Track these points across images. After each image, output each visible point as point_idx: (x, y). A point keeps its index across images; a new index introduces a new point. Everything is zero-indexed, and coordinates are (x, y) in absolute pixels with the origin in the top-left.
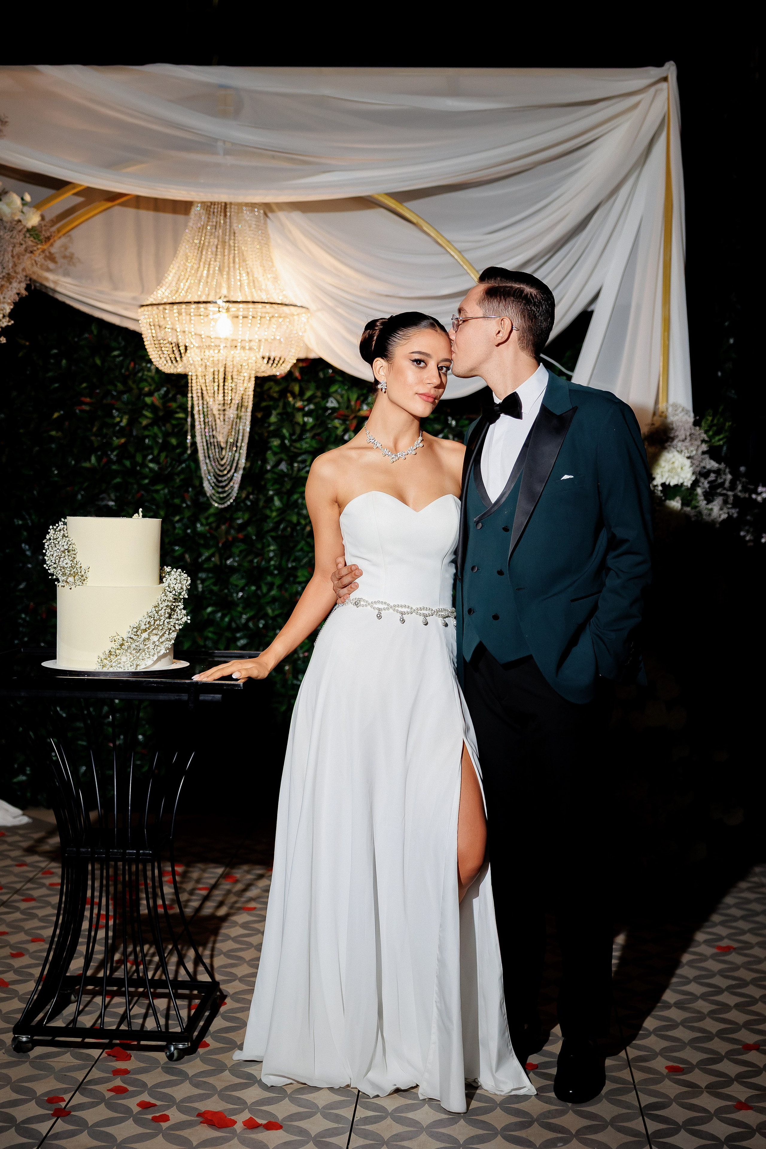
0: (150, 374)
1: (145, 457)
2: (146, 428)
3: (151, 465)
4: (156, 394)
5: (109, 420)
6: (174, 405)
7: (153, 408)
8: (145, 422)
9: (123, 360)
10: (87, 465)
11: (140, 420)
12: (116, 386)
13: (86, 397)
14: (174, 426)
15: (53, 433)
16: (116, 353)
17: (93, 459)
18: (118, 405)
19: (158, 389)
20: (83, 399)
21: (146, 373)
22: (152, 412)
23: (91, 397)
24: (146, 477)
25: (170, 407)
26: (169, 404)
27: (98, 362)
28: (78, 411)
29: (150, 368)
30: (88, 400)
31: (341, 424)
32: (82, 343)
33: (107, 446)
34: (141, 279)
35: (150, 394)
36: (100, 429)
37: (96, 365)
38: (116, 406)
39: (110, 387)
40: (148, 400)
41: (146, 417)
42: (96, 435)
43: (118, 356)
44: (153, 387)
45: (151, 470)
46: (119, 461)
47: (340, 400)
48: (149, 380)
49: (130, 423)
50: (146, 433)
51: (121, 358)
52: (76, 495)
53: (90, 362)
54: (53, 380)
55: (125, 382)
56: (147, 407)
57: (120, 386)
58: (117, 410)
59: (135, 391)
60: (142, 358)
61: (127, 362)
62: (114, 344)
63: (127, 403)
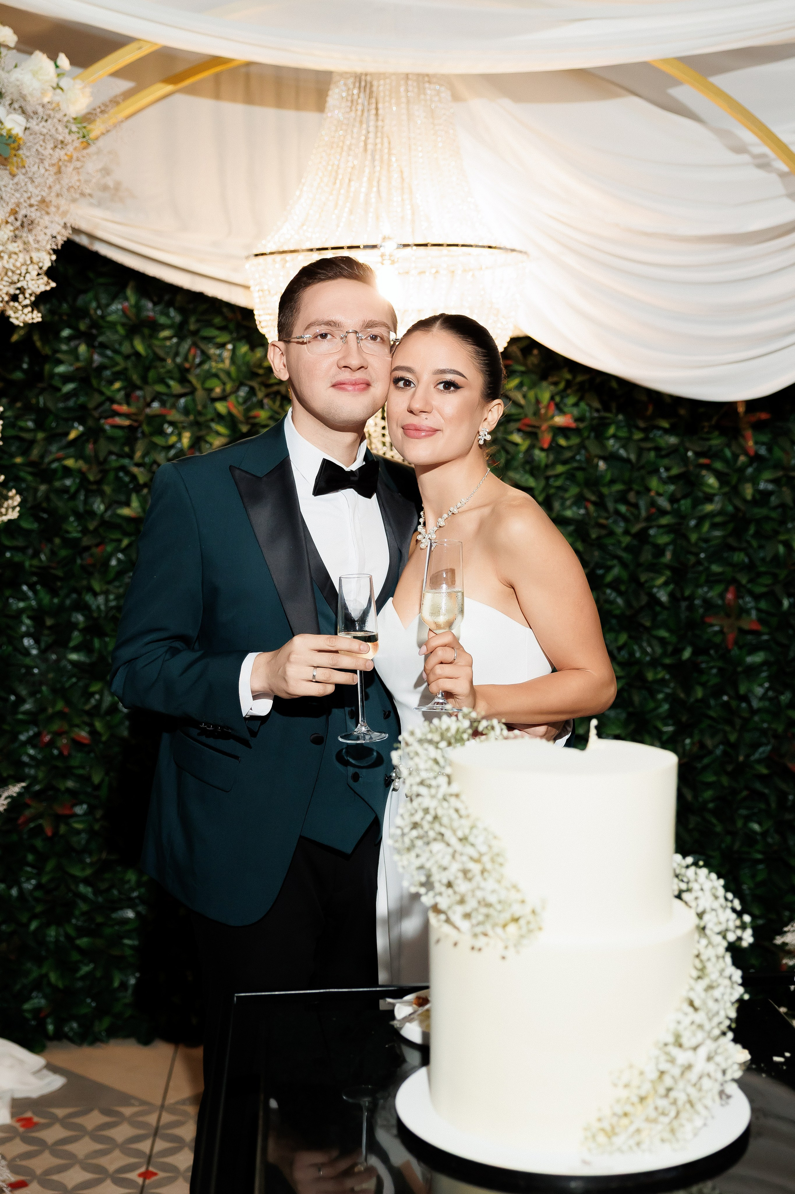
0: (221, 366)
4: (232, 399)
5: (159, 440)
6: (264, 415)
7: (230, 420)
8: (217, 443)
9: (178, 344)
10: (126, 511)
11: (209, 439)
12: (168, 386)
13: (120, 404)
15: (69, 462)
16: (166, 333)
17: (135, 503)
18: (174, 415)
19: (236, 391)
20: (115, 407)
21: (214, 364)
22: (226, 427)
23: (128, 404)
25: (255, 417)
26: (253, 413)
27: (140, 347)
28: (107, 427)
29: (220, 356)
30: (124, 408)
31: (524, 439)
32: (112, 318)
35: (223, 398)
36: (145, 455)
37: (135, 353)
38: (170, 418)
39: (160, 388)
40: (221, 407)
41: (218, 434)
42: (138, 465)
43: (169, 338)
44: (229, 387)
47: (522, 401)
48: (222, 376)
49: (194, 443)
51: (175, 340)
52: (109, 559)
53: (126, 348)
54: (66, 378)
55: (183, 380)
56: (220, 418)
57: (176, 387)
58: (172, 423)
59: (200, 394)
60: (209, 340)
61: (186, 346)
62: (163, 320)
63: (186, 411)
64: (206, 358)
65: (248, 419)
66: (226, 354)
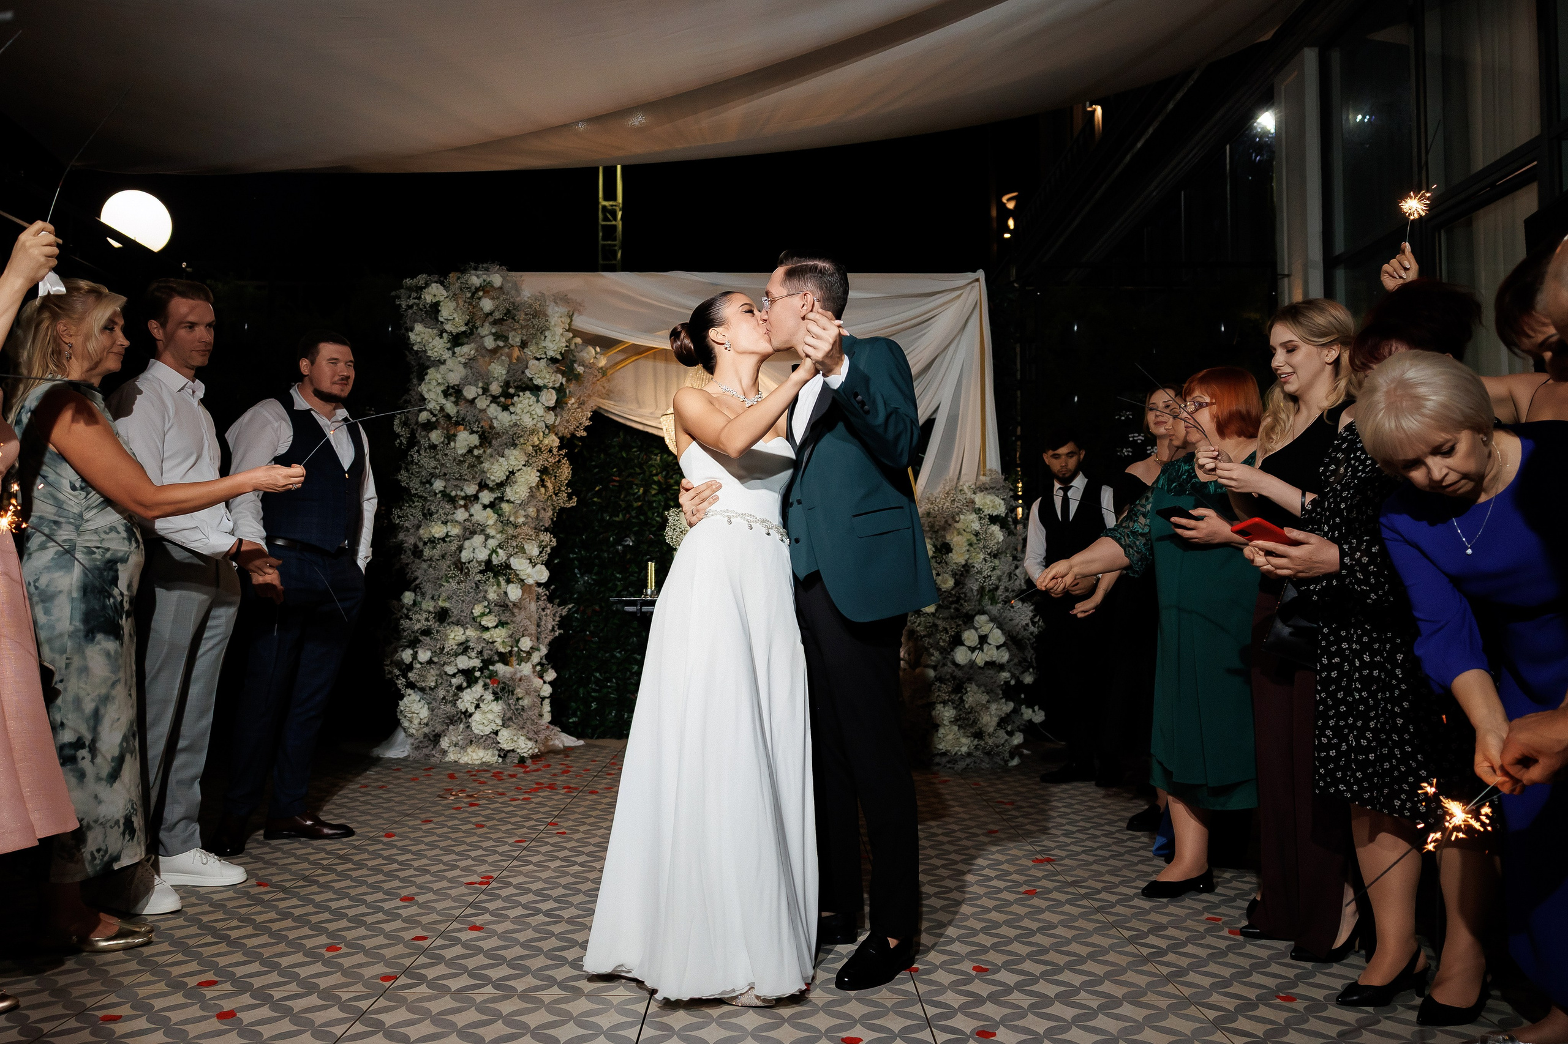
0: (655, 461)
1: (653, 514)
2: (654, 495)
3: (658, 519)
5: (631, 491)
6: (672, 481)
7: (658, 483)
8: (653, 492)
9: (639, 454)
10: (617, 519)
11: (651, 490)
12: (635, 470)
13: (616, 477)
14: (672, 494)
15: (595, 499)
16: (635, 450)
17: (621, 516)
18: (637, 482)
19: (661, 473)
20: (614, 478)
22: (657, 486)
23: (619, 477)
24: (654, 526)
26: (669, 481)
27: (624, 455)
28: (611, 485)
30: (618, 479)
33: (629, 506)
34: (656, 402)
35: (657, 475)
36: (625, 497)
37: (623, 457)
38: (635, 482)
39: (632, 471)
40: (655, 478)
41: (654, 488)
42: (622, 501)
45: (657, 522)
46: (637, 517)
48: (655, 466)
49: (645, 492)
50: (654, 499)
53: (619, 455)
54: (595, 467)
55: (641, 468)
56: (655, 482)
57: (638, 470)
58: (636, 485)
59: (647, 473)
60: (652, 452)
61: (642, 455)
62: (634, 444)
63: (642, 480)
64: (651, 459)
65: (666, 482)
66: (658, 458)
